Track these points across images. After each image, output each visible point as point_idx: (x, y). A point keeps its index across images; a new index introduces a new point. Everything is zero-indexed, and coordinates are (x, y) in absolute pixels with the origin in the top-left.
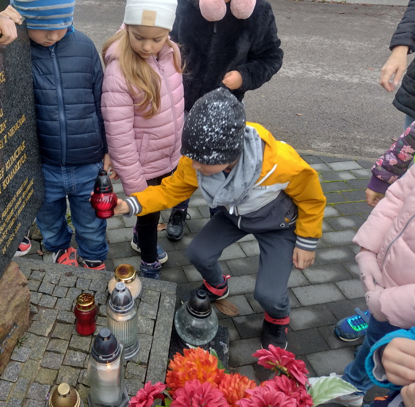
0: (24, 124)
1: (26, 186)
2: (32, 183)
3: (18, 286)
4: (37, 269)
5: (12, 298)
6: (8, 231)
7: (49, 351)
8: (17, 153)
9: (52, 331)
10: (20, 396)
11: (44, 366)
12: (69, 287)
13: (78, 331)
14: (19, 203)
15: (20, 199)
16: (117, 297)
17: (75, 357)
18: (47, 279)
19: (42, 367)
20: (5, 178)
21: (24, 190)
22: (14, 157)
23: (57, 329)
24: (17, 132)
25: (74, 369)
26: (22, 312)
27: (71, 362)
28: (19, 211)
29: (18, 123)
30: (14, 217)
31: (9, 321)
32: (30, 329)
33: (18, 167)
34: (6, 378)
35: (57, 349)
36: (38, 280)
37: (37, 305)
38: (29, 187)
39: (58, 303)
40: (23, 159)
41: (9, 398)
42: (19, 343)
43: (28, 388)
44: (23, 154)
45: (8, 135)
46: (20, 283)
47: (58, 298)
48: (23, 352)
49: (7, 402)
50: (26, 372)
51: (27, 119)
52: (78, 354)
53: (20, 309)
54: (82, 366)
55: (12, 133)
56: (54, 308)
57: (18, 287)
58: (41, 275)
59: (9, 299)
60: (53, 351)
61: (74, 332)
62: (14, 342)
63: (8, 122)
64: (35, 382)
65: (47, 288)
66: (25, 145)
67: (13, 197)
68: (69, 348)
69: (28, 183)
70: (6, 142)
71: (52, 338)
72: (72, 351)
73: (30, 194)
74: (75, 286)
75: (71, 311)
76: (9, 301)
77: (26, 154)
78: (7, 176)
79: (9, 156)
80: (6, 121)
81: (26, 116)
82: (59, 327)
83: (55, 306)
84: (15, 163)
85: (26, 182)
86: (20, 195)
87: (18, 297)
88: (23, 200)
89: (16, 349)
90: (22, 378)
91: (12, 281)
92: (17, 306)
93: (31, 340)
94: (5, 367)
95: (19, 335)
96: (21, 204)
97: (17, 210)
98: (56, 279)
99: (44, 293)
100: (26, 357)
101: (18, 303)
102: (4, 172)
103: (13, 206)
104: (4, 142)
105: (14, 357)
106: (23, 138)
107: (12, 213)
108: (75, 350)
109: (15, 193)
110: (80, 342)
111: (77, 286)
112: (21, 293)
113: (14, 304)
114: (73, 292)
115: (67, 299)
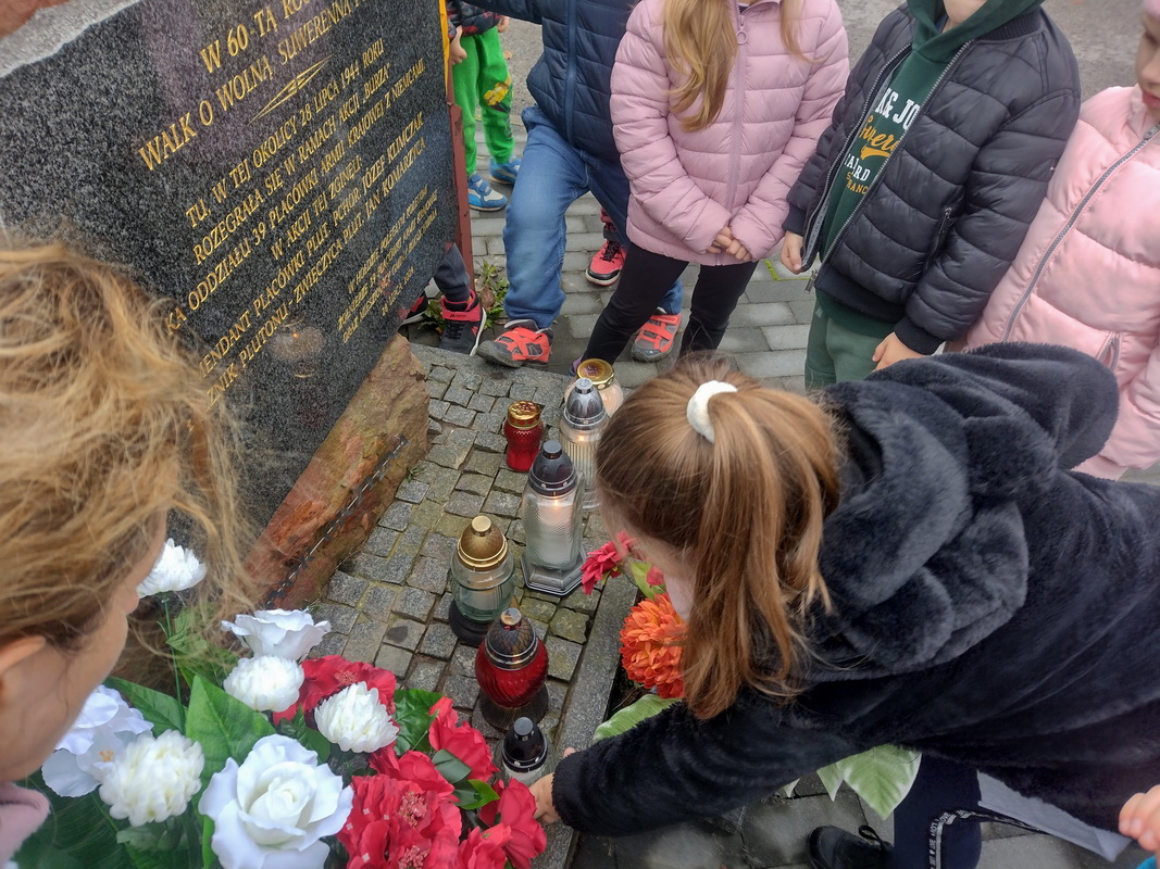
0: (421, 78)
1: (425, 200)
2: (434, 198)
3: (408, 377)
4: (442, 364)
5: (399, 395)
6: (392, 276)
7: (460, 490)
8: (408, 134)
9: (465, 462)
10: (411, 554)
11: (451, 511)
12: (497, 397)
13: (509, 463)
14: (410, 230)
15: (413, 222)
16: (576, 402)
17: (503, 502)
18: (459, 380)
19: (447, 512)
20: (386, 177)
21: (420, 207)
22: (403, 140)
23: (473, 459)
24: (408, 92)
25: (500, 519)
26: (414, 424)
27: (497, 508)
28: (411, 246)
29: (411, 74)
30: (402, 254)
31: (394, 432)
32: (428, 457)
33: (409, 161)
34: (387, 525)
35: (474, 488)
36: (443, 382)
37: (440, 421)
38: (429, 203)
39: (477, 420)
40: (419, 148)
41: (392, 553)
42: (409, 475)
43: (423, 541)
44: (419, 138)
45: (391, 93)
46: (412, 373)
47: (478, 412)
48: (417, 489)
49: (388, 559)
50: (420, 519)
51: (426, 70)
52: (508, 497)
53: (411, 417)
54: (514, 515)
55: (398, 90)
56: (468, 428)
57: (408, 380)
58: (449, 374)
59: (393, 395)
60: (466, 491)
61: (503, 464)
62: (401, 472)
63: (392, 67)
64: (436, 533)
65: (458, 394)
66: (423, 121)
67: (401, 216)
68: (493, 488)
69: (428, 197)
70: (388, 106)
71: (466, 472)
72: (497, 493)
73: (431, 218)
74: (508, 396)
75: (499, 433)
76: (394, 400)
77: (425, 139)
78: (390, 173)
79: (394, 137)
80: (388, 65)
81: (424, 61)
82: (478, 456)
83: (472, 424)
84: (404, 153)
85: (424, 193)
86: (414, 216)
87: (408, 397)
88: (418, 226)
89: (405, 484)
90: (413, 527)
91: (399, 366)
92: (407, 411)
93: (430, 472)
94: (386, 508)
95: (410, 462)
96: (415, 232)
97: (408, 242)
98: (474, 381)
99: (453, 403)
100: (421, 496)
101: (408, 406)
102: (385, 164)
103: (401, 233)
104: (385, 106)
105: (400, 495)
106: (419, 107)
107: (398, 245)
108: (503, 491)
109: (404, 207)
110: (511, 480)
111: (511, 395)
112: (414, 391)
113: (402, 405)
114: (503, 404)
115: (492, 415)
